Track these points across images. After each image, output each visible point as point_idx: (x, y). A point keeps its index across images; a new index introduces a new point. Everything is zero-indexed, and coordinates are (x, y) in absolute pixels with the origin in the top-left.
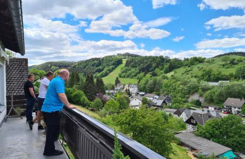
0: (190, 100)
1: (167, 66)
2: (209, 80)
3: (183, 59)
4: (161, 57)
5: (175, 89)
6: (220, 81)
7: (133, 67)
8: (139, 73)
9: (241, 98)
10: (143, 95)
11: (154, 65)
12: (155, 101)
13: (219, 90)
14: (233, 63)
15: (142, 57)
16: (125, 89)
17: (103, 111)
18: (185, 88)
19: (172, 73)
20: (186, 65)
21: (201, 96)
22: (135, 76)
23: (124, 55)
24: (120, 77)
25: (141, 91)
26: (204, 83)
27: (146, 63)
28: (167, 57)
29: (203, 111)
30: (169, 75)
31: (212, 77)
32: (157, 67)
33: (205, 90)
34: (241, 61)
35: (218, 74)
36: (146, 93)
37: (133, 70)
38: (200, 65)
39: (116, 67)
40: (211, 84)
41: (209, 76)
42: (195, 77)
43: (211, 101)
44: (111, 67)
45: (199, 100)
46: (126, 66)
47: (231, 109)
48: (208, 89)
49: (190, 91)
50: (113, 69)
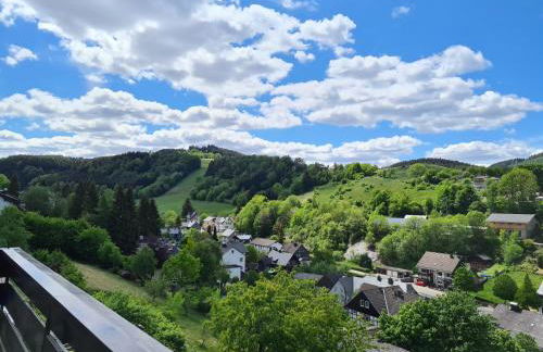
0: (348, 255)
1: (299, 179)
2: (385, 212)
3: (331, 165)
4: (287, 159)
5: (317, 230)
6: (407, 217)
7: (224, 176)
8: (238, 190)
9: (451, 253)
10: (247, 241)
11: (271, 175)
12: (274, 255)
13: (409, 235)
14: (433, 180)
15: (245, 157)
16: (205, 226)
17: (157, 279)
18: (340, 228)
19: (310, 195)
20: (338, 180)
21: (372, 248)
22: (229, 197)
23: (204, 149)
24: (194, 197)
25: (241, 231)
26: (375, 218)
27: (254, 170)
28: (299, 160)
29: (379, 279)
30: (304, 199)
31: (391, 206)
32: (278, 180)
33: (379, 233)
34: (445, 177)
35: (404, 202)
36: (253, 237)
37: (224, 184)
38: (367, 181)
39: (185, 176)
40: (391, 221)
41: (387, 205)
42: (359, 204)
43: (391, 259)
44: (173, 176)
45: (366, 254)
46: (207, 175)
47: (431, 275)
48: (386, 232)
49: (348, 234)
50: (178, 180)
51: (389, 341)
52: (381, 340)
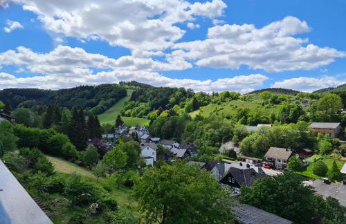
0: (221, 149)
1: (189, 102)
2: (245, 123)
3: (211, 93)
4: (182, 90)
5: (201, 134)
6: (259, 125)
7: (142, 101)
8: (151, 110)
9: (286, 148)
10: (157, 142)
11: (172, 100)
12: (174, 150)
13: (260, 137)
14: (275, 102)
15: (155, 88)
16: (130, 132)
17: (100, 165)
18: (216, 133)
19: (197, 112)
20: (215, 102)
21: (237, 145)
22: (146, 114)
23: (129, 84)
24: (123, 115)
25: (153, 136)
26: (239, 126)
27: (161, 97)
28: (190, 90)
29: (241, 165)
30: (193, 115)
31: (249, 119)
32: (177, 102)
33: (242, 136)
34: (283, 100)
35: (257, 116)
36: (161, 139)
37: (142, 105)
38: (234, 103)
39: (117, 101)
40: (249, 128)
41: (246, 118)
42: (228, 118)
43: (248, 152)
44: (109, 101)
45: (233, 149)
46: (131, 100)
47: (274, 162)
48: (246, 135)
49: (221, 137)
50: (113, 103)
51: (246, 203)
52: (242, 202)
